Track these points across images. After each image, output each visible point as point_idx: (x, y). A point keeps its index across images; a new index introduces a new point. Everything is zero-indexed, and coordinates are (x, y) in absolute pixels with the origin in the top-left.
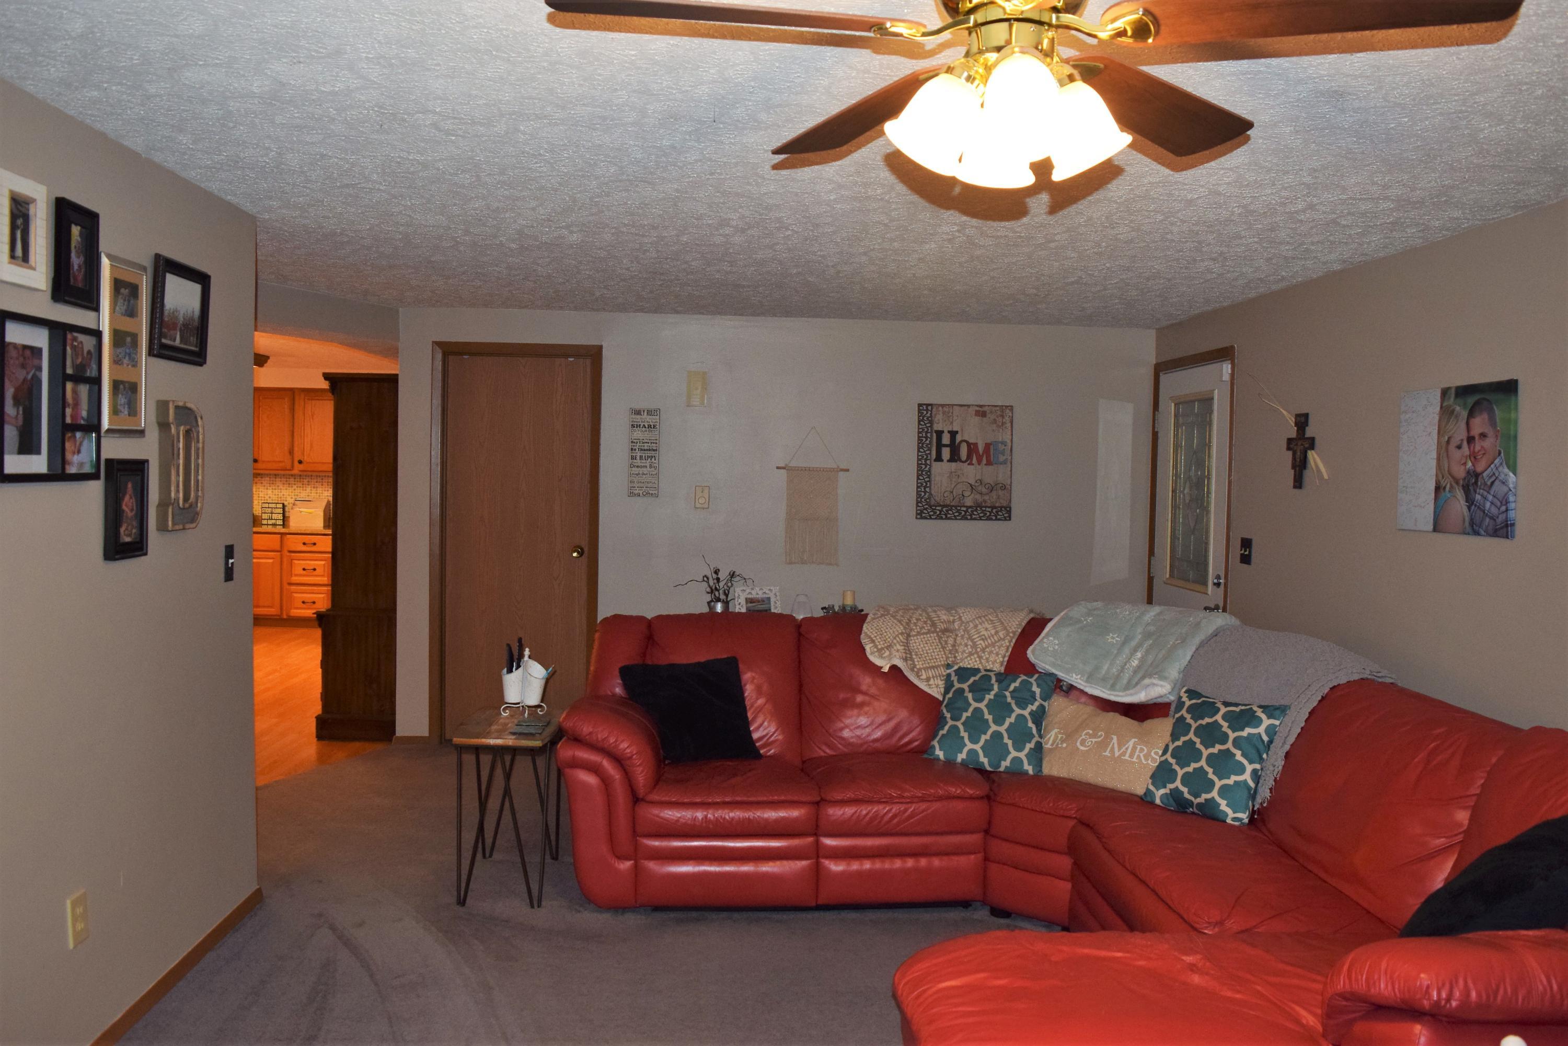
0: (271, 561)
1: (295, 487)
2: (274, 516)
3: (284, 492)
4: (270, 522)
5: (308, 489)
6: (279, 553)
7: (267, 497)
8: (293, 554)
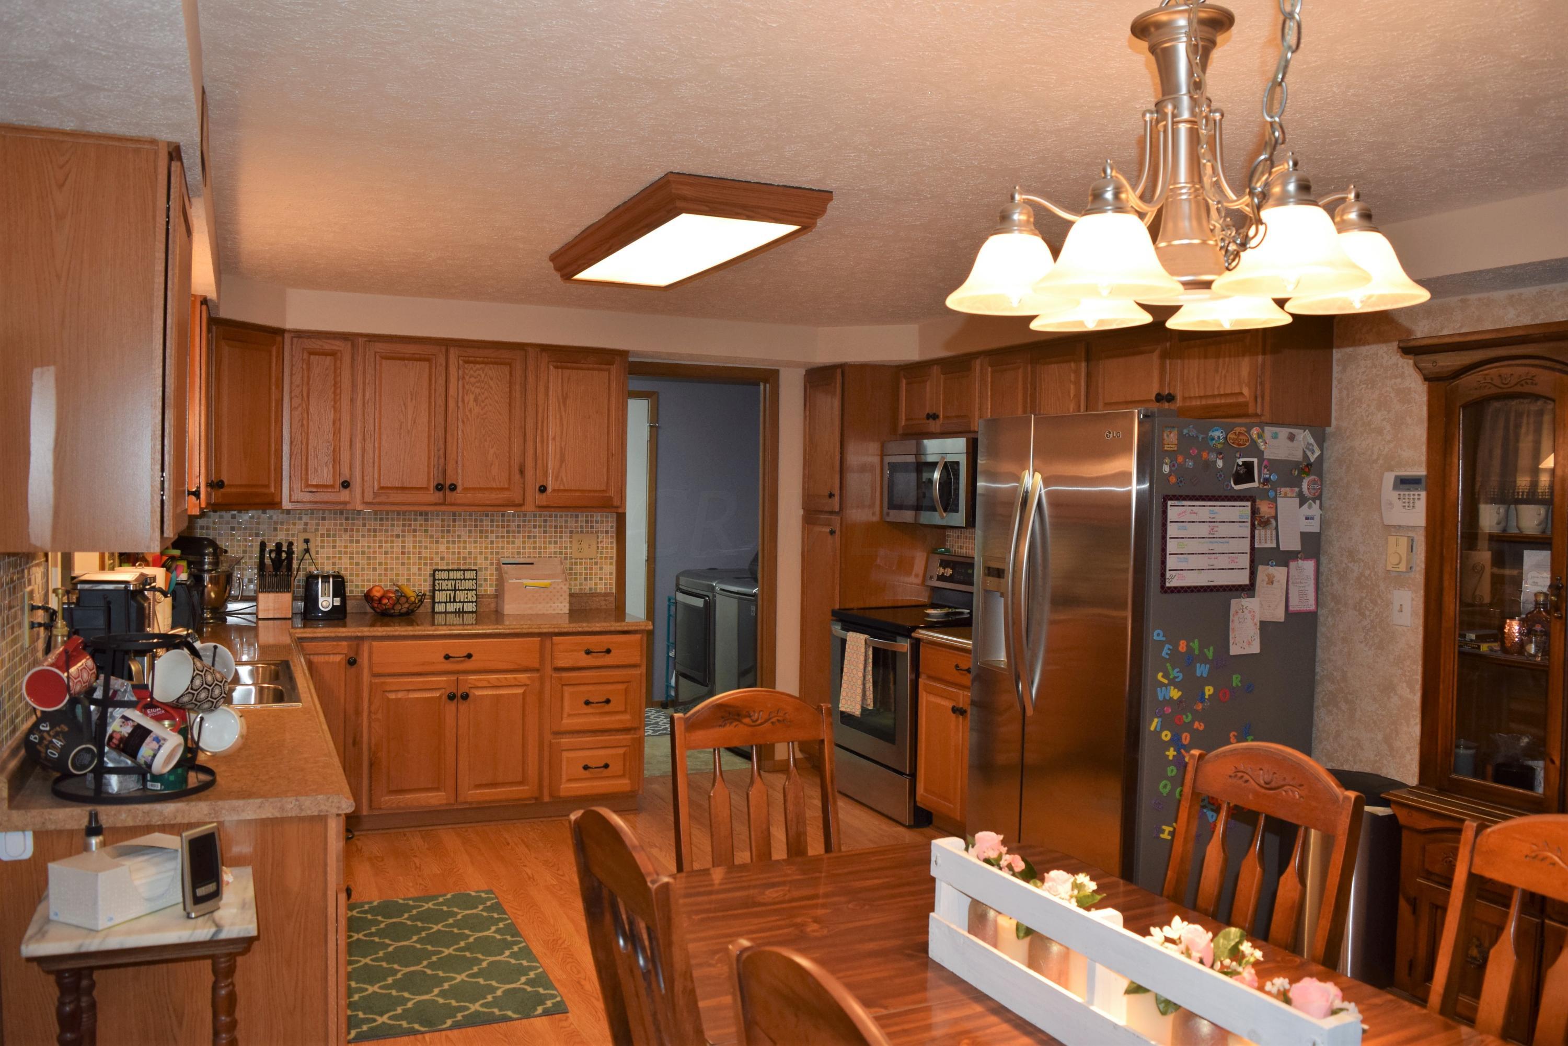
0: (520, 691)
1: (492, 537)
2: (460, 596)
3: (471, 547)
4: (451, 607)
5: (518, 542)
6: (536, 675)
7: (437, 559)
8: (565, 675)
